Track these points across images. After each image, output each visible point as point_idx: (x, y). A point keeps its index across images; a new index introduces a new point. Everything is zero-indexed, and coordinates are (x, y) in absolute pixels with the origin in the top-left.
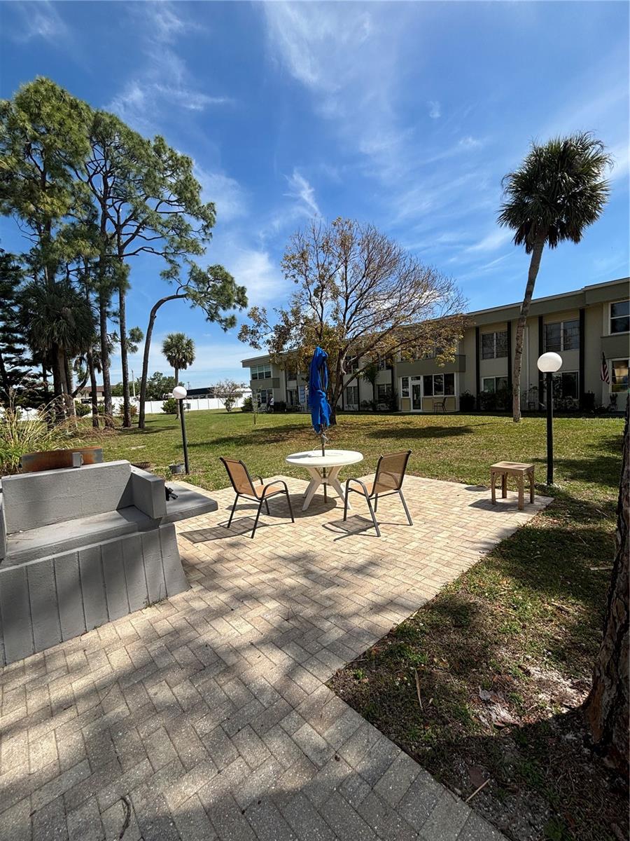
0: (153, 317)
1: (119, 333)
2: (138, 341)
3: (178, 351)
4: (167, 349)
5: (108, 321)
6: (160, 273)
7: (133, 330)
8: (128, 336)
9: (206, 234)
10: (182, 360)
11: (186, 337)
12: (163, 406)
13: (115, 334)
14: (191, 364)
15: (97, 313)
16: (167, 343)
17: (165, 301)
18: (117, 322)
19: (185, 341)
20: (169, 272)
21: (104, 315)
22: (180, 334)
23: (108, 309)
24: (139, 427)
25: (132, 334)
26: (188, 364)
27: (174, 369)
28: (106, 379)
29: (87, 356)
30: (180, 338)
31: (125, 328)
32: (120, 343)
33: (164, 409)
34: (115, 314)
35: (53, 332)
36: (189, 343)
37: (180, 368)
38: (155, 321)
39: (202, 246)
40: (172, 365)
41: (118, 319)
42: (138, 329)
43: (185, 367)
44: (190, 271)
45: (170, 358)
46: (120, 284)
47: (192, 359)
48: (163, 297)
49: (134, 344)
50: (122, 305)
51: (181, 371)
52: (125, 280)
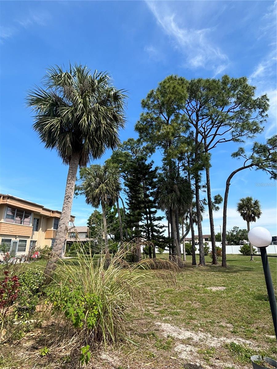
0: (228, 185)
1: (207, 199)
2: (219, 202)
3: (248, 209)
4: (240, 208)
5: (200, 191)
6: (231, 154)
7: (216, 197)
8: (213, 200)
9: (263, 116)
10: (251, 215)
11: (253, 198)
12: (240, 249)
13: (205, 200)
14: (259, 217)
15: (193, 187)
16: (240, 204)
17: (236, 172)
18: (205, 191)
19: (253, 202)
20: (237, 153)
21: (198, 187)
22: (248, 198)
23: (200, 184)
24: (223, 265)
25: (216, 198)
26: (256, 218)
27: (247, 222)
28: (200, 229)
29: (190, 215)
30: (249, 200)
31: (210, 195)
32: (208, 205)
33: (241, 251)
34: (204, 187)
35: (169, 200)
36: (256, 203)
37: (250, 221)
38: (230, 187)
39: (261, 126)
40: (244, 219)
41: (206, 190)
42: (219, 196)
43: (254, 220)
44: (253, 148)
45: (242, 214)
46: (206, 165)
47: (259, 214)
48: (234, 170)
49: (217, 205)
50: (208, 181)
51: (252, 223)
52: (208, 162)
